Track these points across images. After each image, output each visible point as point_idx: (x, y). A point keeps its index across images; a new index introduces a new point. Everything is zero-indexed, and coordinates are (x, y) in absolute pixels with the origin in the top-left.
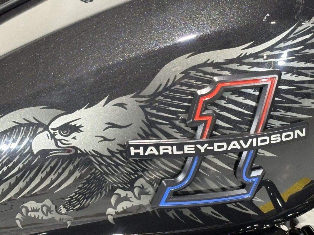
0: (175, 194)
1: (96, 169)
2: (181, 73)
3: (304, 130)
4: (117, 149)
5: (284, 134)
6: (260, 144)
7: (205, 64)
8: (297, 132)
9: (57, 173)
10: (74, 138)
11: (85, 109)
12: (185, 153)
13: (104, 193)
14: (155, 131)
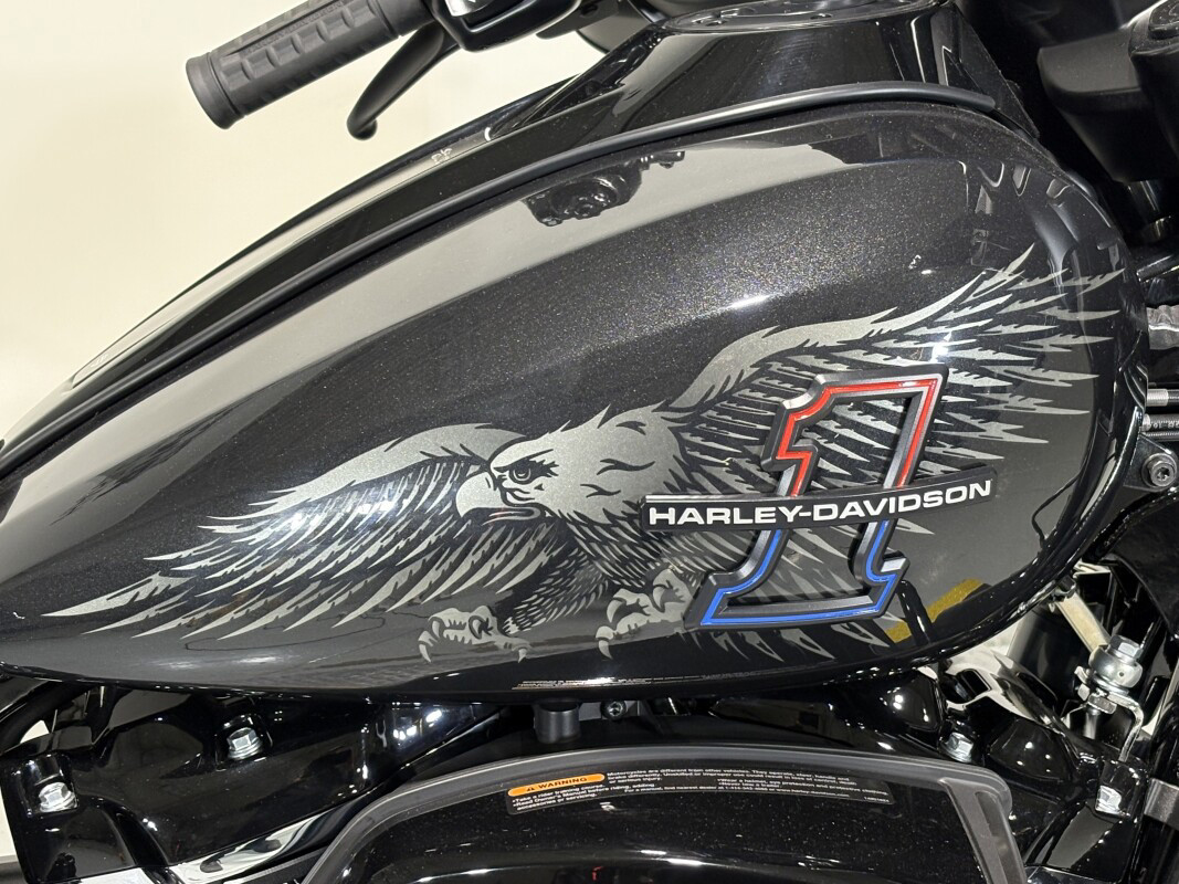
0: (733, 602)
1: (581, 549)
2: (752, 366)
3: (988, 483)
4: (623, 512)
5: (950, 491)
6: (902, 509)
7: (800, 350)
8: (975, 486)
9: (504, 555)
10: (539, 487)
11: (562, 431)
12: (757, 522)
13: (593, 596)
14: (698, 476)
